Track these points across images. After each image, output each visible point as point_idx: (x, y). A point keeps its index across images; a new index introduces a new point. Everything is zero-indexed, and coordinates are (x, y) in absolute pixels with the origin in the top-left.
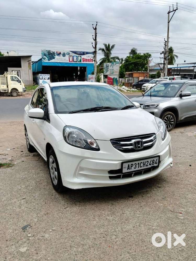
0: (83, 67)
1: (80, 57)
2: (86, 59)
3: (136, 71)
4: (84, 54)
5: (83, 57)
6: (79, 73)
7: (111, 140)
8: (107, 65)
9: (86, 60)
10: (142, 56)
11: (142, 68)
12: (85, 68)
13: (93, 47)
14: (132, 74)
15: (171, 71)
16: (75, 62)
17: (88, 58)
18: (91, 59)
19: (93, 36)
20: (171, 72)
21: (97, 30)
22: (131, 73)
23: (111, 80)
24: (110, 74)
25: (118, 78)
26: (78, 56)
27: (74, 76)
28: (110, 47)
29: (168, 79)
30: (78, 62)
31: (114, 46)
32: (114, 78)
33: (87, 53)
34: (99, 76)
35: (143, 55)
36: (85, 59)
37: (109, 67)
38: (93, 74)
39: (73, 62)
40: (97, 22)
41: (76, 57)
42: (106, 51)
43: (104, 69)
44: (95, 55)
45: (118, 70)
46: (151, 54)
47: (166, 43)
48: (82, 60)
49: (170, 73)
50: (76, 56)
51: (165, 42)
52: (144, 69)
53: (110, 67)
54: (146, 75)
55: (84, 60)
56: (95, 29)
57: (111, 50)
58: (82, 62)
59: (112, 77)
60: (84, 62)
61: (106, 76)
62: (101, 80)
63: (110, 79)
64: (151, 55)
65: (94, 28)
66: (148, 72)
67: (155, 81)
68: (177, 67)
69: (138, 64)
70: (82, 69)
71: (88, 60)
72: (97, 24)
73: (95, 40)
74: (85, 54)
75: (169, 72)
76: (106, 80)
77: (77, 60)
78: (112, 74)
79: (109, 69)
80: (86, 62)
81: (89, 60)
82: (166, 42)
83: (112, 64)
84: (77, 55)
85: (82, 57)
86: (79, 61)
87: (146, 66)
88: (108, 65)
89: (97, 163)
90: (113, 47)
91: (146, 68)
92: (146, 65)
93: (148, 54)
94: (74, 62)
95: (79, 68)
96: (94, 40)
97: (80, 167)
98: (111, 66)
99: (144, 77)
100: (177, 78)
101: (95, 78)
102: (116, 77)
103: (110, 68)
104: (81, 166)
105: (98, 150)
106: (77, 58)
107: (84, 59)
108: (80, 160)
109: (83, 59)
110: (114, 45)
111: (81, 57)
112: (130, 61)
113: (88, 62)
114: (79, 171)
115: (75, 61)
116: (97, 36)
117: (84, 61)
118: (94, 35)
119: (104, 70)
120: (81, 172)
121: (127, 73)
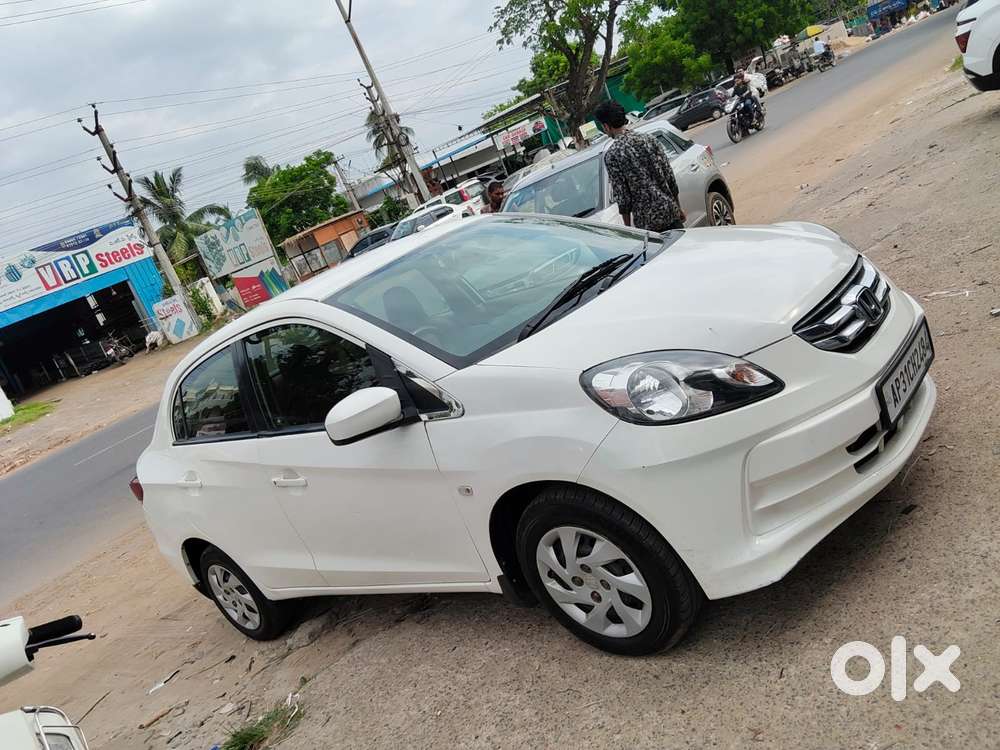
0: (113, 286)
1: (84, 256)
2: (112, 254)
3: (307, 226)
4: (92, 238)
5: (93, 249)
6: (101, 318)
7: (795, 328)
8: (211, 240)
9: (116, 256)
10: (302, 169)
11: (324, 208)
12: (123, 287)
13: (122, 199)
14: (310, 238)
15: (433, 176)
16: (73, 280)
17: (118, 248)
18: (129, 245)
19: (99, 159)
20: (436, 180)
21: (106, 132)
22: (306, 236)
23: (254, 287)
24: (236, 265)
25: (278, 270)
26: (74, 256)
27: (84, 337)
28: (168, 181)
29: (444, 201)
30: (84, 275)
31: (180, 175)
32: (262, 273)
33: (105, 230)
34: (196, 293)
35: (304, 162)
36: (107, 254)
37: (222, 243)
38: (168, 293)
39: (65, 286)
40: (94, 106)
41: (66, 262)
42: (155, 202)
43: (205, 260)
44: (143, 224)
45: (262, 238)
46: (329, 150)
47: (373, 90)
48: (97, 263)
49: (434, 185)
50: (67, 258)
51: (365, 90)
52: (331, 209)
53: (226, 242)
54: (361, 223)
55: (104, 261)
56: (98, 131)
57: (174, 190)
58: (101, 271)
59: (253, 272)
60: (111, 268)
61: (223, 282)
62: (212, 301)
63: (249, 282)
64: (332, 154)
65: (93, 130)
66: (359, 209)
67: (409, 226)
68: (434, 159)
69: (304, 198)
70: (114, 293)
71: (123, 254)
72: (96, 112)
73: (117, 169)
74: (97, 236)
75: (430, 182)
76: (233, 293)
77: (75, 271)
78: (246, 264)
79: (224, 252)
80: (117, 265)
81: (124, 251)
82: (368, 88)
83: (228, 230)
84: (69, 253)
85: (90, 252)
86: (86, 271)
87: (333, 194)
88: (215, 238)
89: (810, 431)
90: (176, 177)
91: (336, 202)
92: (331, 191)
93: (318, 153)
94: (66, 282)
95: (92, 302)
96: (112, 172)
97: (752, 485)
98: (228, 236)
99: (357, 230)
100: (469, 187)
101: (188, 306)
102: (267, 267)
103: (226, 246)
104: (753, 480)
105: (777, 385)
106: (70, 262)
107: (102, 255)
108: (743, 457)
109: (100, 260)
110: (179, 169)
111: (86, 252)
112: (273, 201)
113: (125, 262)
114: (754, 503)
115: (68, 278)
116: (117, 155)
117: (107, 265)
118: (103, 153)
119: (207, 262)
120: (761, 506)
121: (287, 240)
